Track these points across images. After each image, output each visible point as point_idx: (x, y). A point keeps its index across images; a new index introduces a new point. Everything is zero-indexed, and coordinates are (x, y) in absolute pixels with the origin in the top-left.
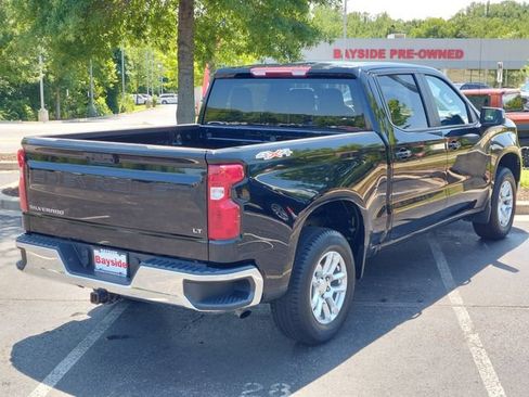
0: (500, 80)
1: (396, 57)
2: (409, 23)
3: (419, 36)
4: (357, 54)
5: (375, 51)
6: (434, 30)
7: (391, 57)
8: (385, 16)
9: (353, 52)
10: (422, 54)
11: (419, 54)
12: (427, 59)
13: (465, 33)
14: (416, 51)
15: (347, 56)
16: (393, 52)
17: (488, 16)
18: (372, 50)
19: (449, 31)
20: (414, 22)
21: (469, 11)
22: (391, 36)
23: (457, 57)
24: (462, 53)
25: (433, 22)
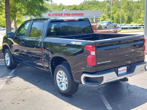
0: (94, 21)
1: (66, 15)
2: (68, 6)
3: (71, 10)
4: (55, 15)
5: (60, 14)
6: (75, 8)
7: (64, 16)
8: (61, 4)
9: (54, 14)
10: (73, 15)
11: (72, 15)
12: (74, 16)
13: (83, 9)
14: (71, 14)
15: (52, 16)
16: (65, 14)
17: (89, 4)
18: (59, 14)
19: (79, 8)
20: (69, 6)
21: (84, 3)
22: (64, 10)
23: (82, 15)
24: (83, 14)
25: (74, 6)
